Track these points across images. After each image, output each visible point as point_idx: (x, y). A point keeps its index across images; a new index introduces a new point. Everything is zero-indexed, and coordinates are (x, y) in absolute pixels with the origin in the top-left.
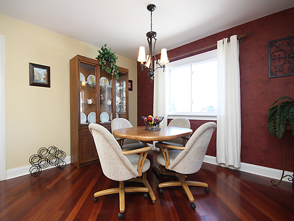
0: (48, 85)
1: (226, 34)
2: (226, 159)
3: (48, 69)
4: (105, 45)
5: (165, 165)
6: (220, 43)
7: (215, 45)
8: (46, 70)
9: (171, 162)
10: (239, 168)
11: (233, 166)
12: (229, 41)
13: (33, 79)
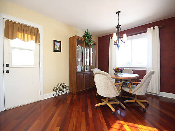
0: (60, 51)
1: (152, 25)
2: (152, 90)
3: (60, 42)
4: (87, 30)
5: (128, 91)
6: (149, 29)
7: (146, 31)
8: (59, 44)
9: (132, 90)
10: (159, 94)
11: (156, 94)
12: (154, 29)
13: (55, 48)
